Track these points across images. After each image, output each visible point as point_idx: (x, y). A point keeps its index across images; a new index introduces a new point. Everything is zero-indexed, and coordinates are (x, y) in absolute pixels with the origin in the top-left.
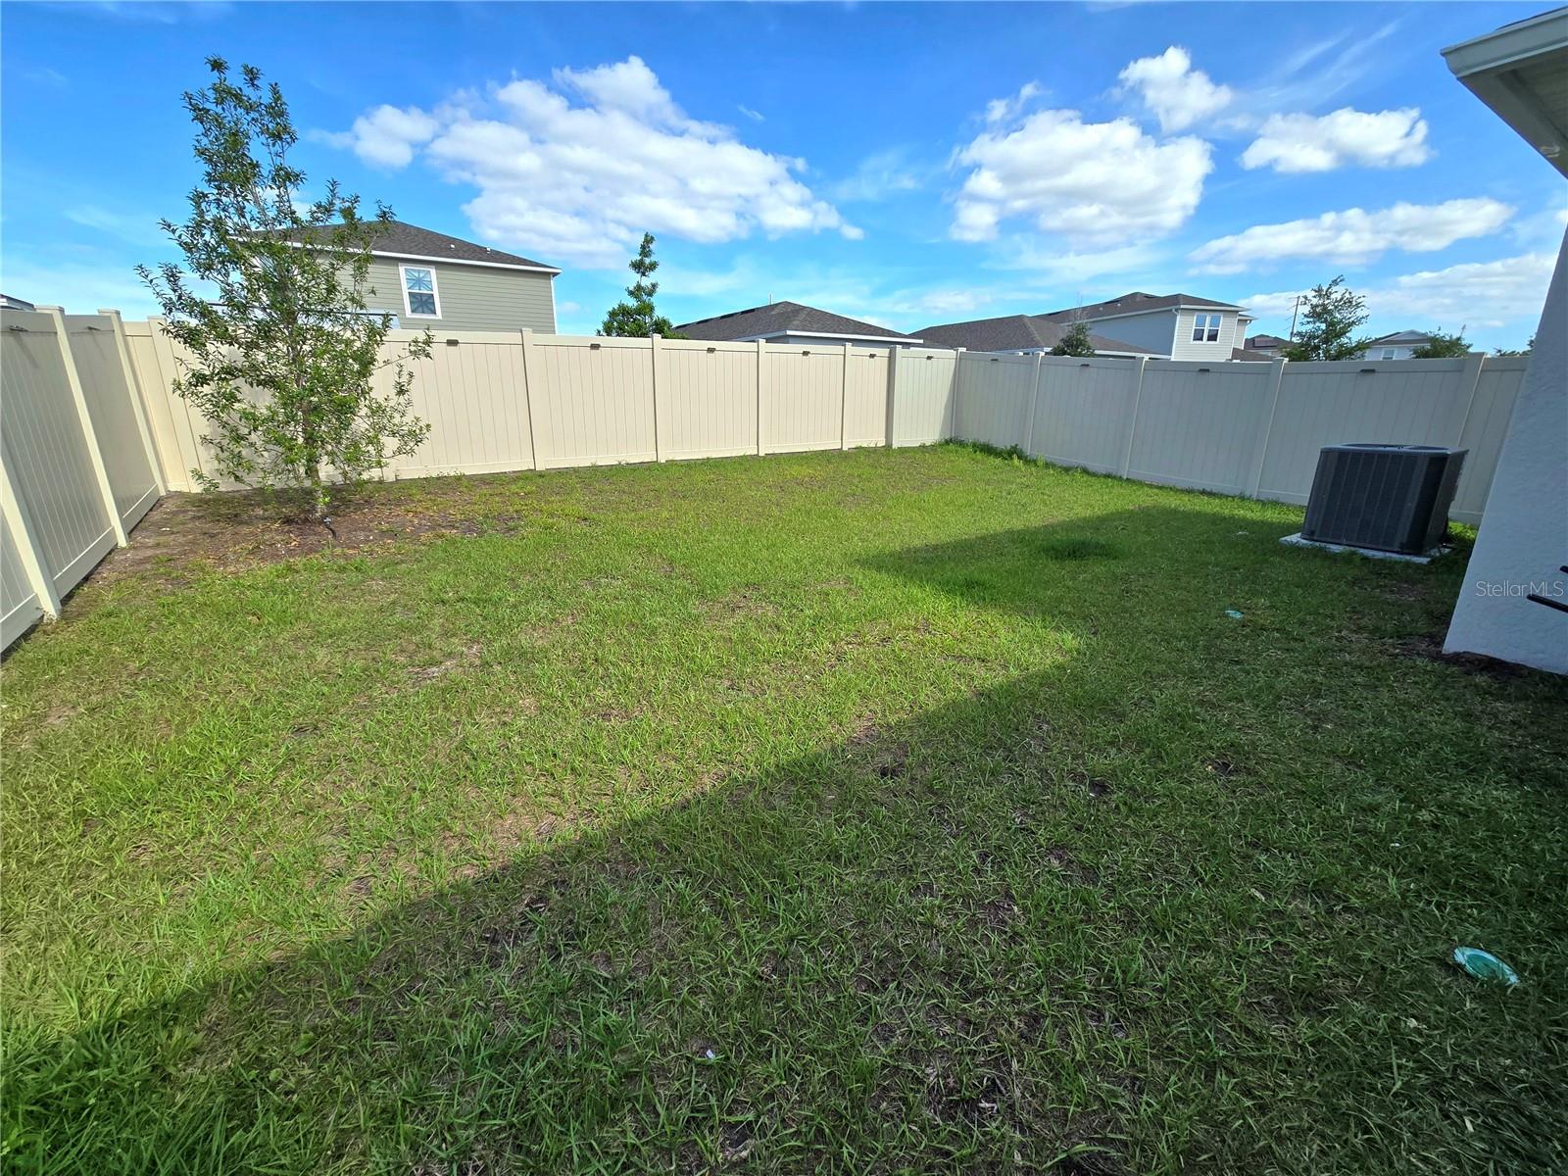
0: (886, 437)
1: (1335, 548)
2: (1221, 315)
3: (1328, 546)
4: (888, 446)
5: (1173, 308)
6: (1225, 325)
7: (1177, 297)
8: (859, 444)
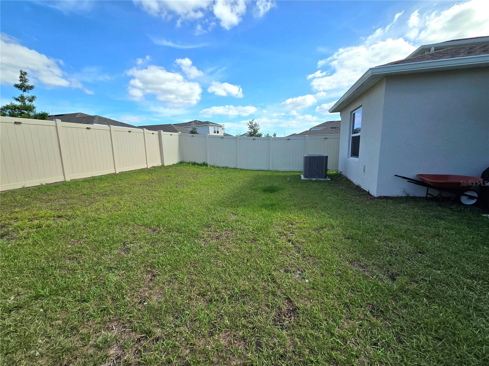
0: (161, 162)
1: (314, 179)
2: (218, 127)
3: (312, 179)
4: (163, 165)
5: (208, 125)
6: (220, 129)
7: (208, 122)
8: (153, 166)
